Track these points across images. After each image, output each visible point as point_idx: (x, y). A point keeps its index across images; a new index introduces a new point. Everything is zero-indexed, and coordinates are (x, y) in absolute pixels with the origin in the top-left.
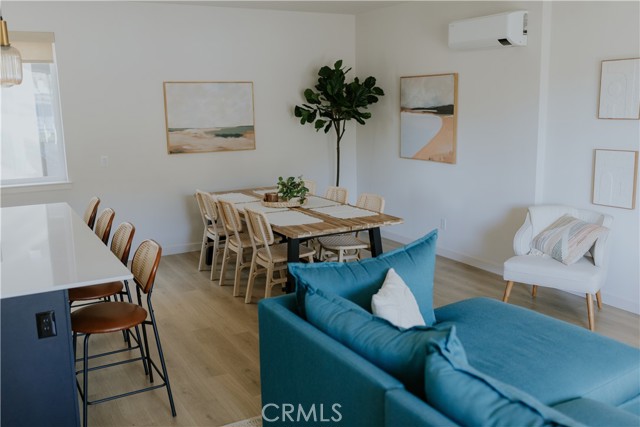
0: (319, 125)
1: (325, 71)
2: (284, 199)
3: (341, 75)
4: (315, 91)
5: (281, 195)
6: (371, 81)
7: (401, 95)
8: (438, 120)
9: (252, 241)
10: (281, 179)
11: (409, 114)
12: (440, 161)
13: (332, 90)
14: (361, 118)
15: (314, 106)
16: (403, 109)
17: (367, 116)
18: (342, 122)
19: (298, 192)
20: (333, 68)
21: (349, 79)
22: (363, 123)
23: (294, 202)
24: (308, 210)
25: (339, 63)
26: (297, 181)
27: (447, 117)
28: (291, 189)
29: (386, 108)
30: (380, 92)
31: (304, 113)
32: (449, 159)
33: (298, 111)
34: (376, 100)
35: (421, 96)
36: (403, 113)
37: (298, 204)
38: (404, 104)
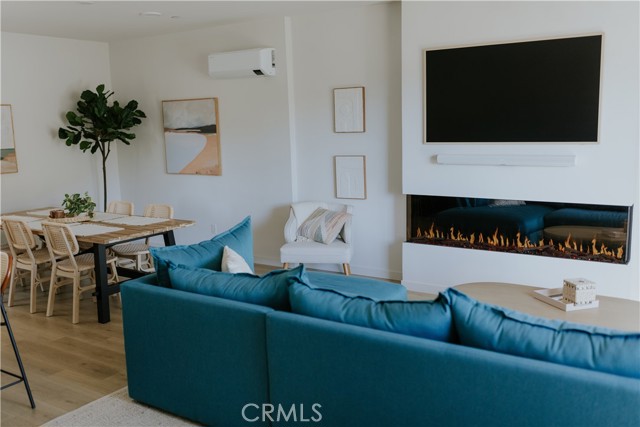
0: (84, 146)
1: (87, 94)
2: (71, 215)
3: (104, 100)
4: (79, 115)
5: (67, 211)
6: (133, 104)
7: (164, 116)
8: (202, 138)
9: (52, 255)
10: (67, 196)
11: (172, 134)
12: (207, 174)
13: (99, 112)
14: (126, 138)
15: (79, 128)
16: (166, 129)
17: (132, 137)
18: (106, 144)
19: (86, 207)
20: (95, 92)
21: (110, 103)
22: (128, 143)
23: (83, 216)
24: (100, 223)
25: (101, 88)
26: (82, 197)
27: (210, 135)
28: (77, 205)
29: (148, 130)
30: (143, 115)
31: (69, 134)
32: (215, 172)
33: (62, 134)
34: (139, 122)
35: (182, 117)
36: (167, 133)
37: (88, 218)
38: (167, 125)
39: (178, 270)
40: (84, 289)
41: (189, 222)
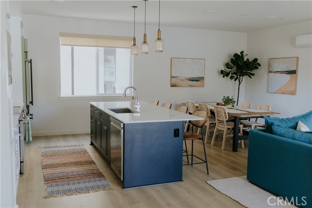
0: (231, 78)
1: (236, 55)
2: (225, 105)
3: (243, 57)
4: (231, 64)
5: (223, 103)
6: (256, 60)
7: (269, 66)
9: (217, 120)
10: (224, 97)
11: (273, 74)
12: (288, 94)
13: (241, 63)
14: (251, 75)
15: (229, 70)
16: (270, 72)
17: (253, 75)
18: (241, 77)
19: (232, 102)
20: (240, 54)
21: (245, 59)
22: (251, 78)
23: (230, 106)
24: (237, 109)
25: (242, 52)
26: (230, 98)
27: (292, 75)
28: (228, 101)
29: (261, 72)
30: (259, 65)
31: (224, 73)
32: (293, 93)
33: (222, 72)
34: (257, 68)
35: (278, 66)
36: (270, 74)
37: (232, 107)
38: (270, 70)
39: (276, 127)
40: (228, 136)
41: (279, 114)
